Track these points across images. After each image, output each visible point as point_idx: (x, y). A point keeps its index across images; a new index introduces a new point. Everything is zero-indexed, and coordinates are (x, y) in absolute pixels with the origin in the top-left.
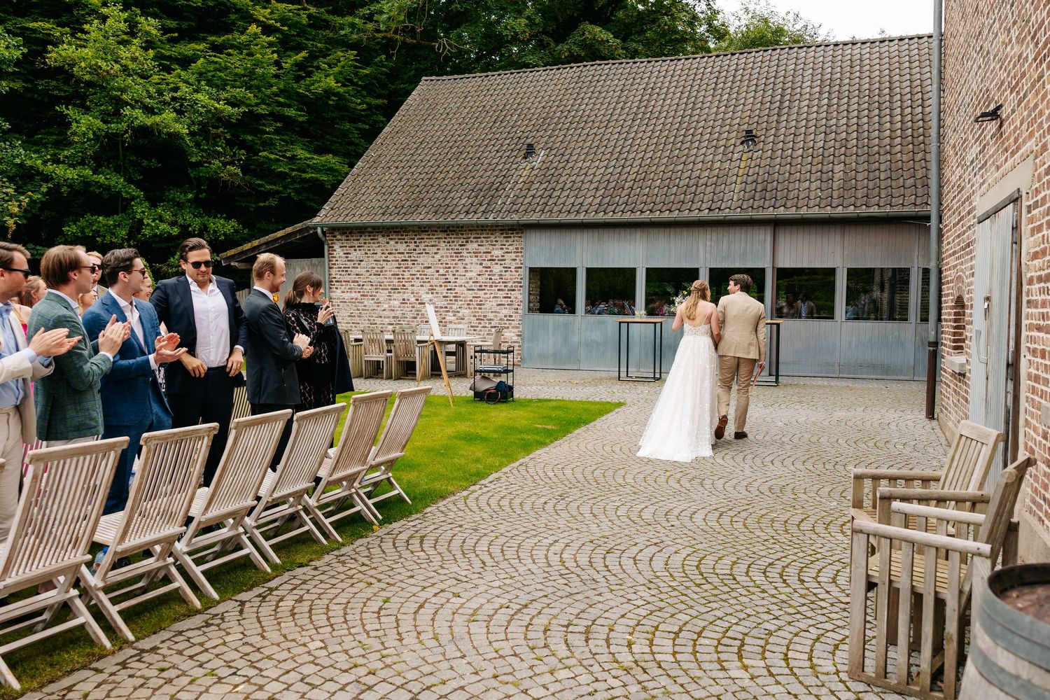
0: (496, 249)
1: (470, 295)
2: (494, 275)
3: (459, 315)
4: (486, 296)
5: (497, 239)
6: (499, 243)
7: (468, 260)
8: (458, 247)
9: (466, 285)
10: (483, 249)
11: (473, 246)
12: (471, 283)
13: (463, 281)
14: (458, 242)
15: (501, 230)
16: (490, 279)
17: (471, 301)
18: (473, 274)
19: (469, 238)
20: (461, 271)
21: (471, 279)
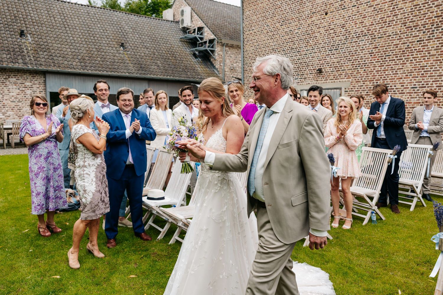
0: (28, 82)
1: (13, 104)
2: (27, 95)
3: (7, 114)
4: (23, 105)
5: (28, 77)
6: (29, 79)
7: (10, 87)
8: (3, 79)
9: (10, 99)
10: (19, 82)
11: (13, 80)
12: (13, 98)
13: (8, 97)
14: (2, 77)
15: (29, 73)
16: (25, 97)
17: (14, 107)
18: (14, 94)
19: (10, 75)
20: (6, 92)
21: (13, 96)
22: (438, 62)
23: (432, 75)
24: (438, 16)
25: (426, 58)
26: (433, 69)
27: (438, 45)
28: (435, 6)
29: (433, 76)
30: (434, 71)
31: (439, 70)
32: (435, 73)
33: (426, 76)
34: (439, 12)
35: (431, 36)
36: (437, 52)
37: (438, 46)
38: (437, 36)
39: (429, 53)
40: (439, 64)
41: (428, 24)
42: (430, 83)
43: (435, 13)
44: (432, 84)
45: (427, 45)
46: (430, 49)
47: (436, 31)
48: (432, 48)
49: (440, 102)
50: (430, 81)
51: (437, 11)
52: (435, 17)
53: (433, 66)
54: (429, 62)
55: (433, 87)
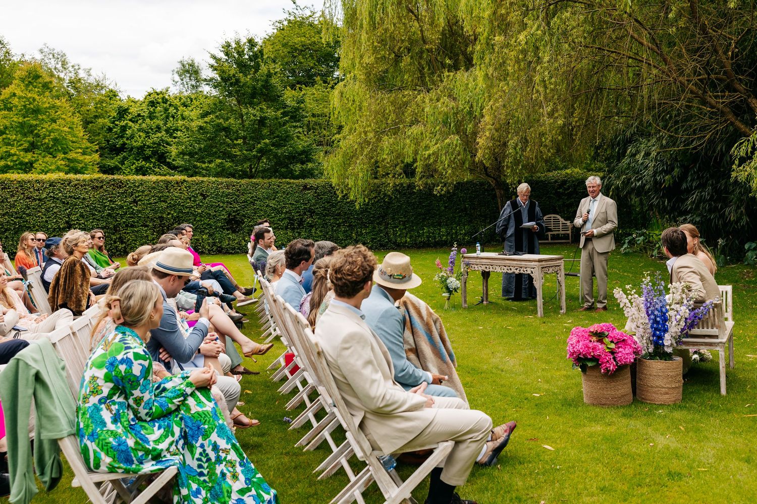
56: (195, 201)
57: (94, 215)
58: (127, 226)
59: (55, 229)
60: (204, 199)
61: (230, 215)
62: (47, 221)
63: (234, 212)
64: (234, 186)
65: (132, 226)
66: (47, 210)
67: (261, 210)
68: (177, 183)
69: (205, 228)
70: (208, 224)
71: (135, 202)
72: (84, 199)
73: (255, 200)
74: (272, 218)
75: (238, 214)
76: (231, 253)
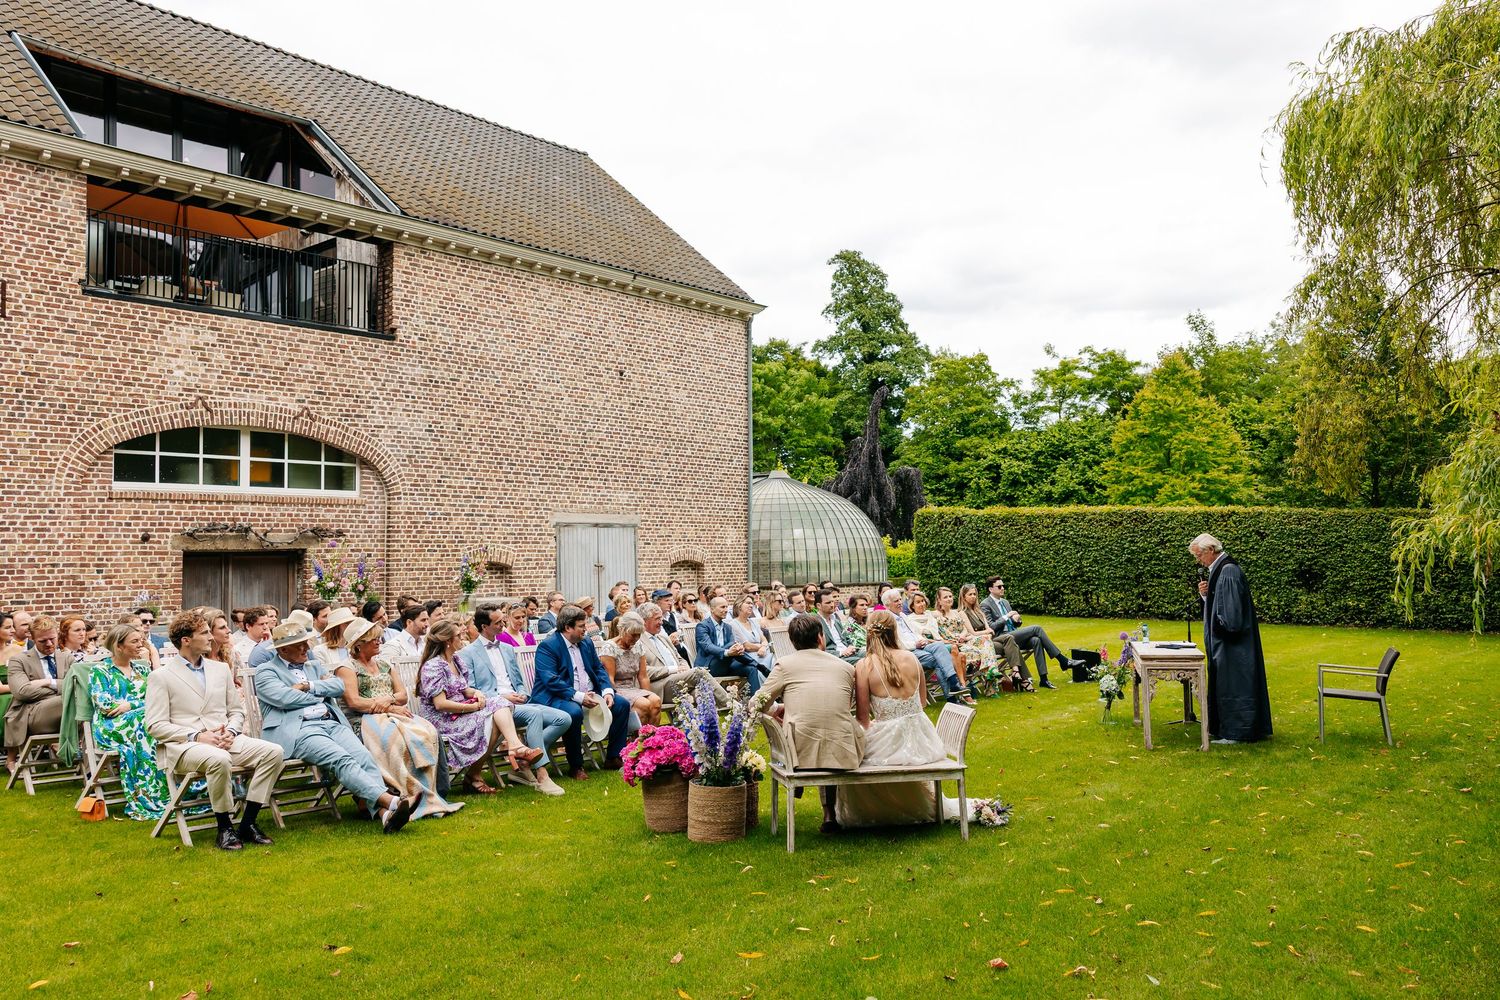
22: (37, 475)
23: (23, 502)
24: (30, 374)
25: (8, 461)
26: (26, 490)
27: (34, 437)
28: (23, 350)
29: (25, 505)
30: (26, 493)
31: (38, 493)
32: (30, 499)
33: (9, 505)
34: (30, 365)
35: (17, 413)
36: (32, 452)
37: (34, 440)
38: (31, 416)
39: (15, 452)
40: (37, 479)
41: (7, 384)
42: (19, 521)
43: (22, 364)
44: (25, 524)
45: (9, 433)
46: (16, 442)
47: (26, 405)
48: (19, 440)
49: (44, 566)
50: (19, 517)
51: (26, 362)
52: (23, 373)
53: (26, 482)
54: (16, 473)
55: (28, 530)
56: (1247, 543)
57: (1111, 560)
58: (1152, 576)
59: (1064, 577)
60: (1263, 539)
61: (1301, 564)
62: (1055, 567)
63: (1308, 560)
64: (1309, 520)
65: (1159, 577)
66: (1056, 553)
67: (1355, 558)
68: (1222, 516)
69: (1263, 584)
70: (1268, 578)
71: (1162, 543)
72: (1099, 538)
73: (1345, 542)
74: (1375, 570)
75: (1315, 564)
76: (1305, 624)
